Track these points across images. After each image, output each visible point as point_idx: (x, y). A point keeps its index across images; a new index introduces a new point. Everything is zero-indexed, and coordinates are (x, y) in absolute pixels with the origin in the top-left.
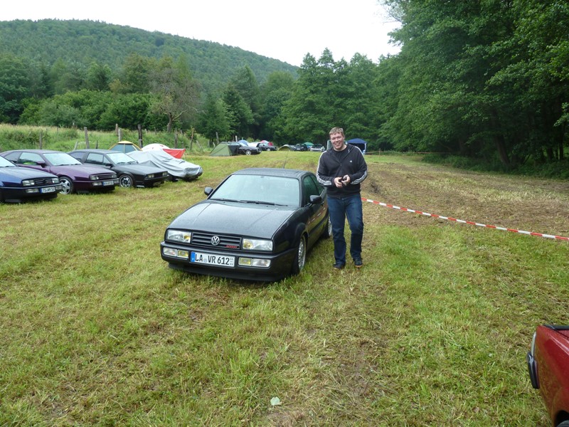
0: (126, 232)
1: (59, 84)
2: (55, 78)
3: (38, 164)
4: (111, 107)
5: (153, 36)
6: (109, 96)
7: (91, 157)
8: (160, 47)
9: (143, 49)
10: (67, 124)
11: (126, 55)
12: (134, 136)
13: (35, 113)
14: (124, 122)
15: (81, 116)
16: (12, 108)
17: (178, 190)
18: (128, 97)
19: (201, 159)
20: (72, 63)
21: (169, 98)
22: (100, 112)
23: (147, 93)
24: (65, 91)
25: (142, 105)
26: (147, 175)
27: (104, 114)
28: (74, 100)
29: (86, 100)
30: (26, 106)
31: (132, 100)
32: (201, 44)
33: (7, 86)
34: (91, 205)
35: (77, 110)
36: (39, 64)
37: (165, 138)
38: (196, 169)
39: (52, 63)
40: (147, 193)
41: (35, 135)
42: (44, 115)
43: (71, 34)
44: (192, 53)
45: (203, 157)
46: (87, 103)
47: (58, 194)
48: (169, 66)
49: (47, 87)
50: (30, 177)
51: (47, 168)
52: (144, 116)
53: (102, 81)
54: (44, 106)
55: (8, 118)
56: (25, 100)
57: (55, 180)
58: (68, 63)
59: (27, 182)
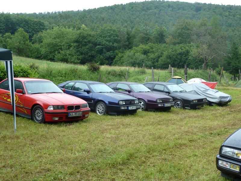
0: (184, 142)
1: (135, 41)
2: (134, 37)
3: (126, 91)
4: (166, 53)
5: (194, 6)
6: (165, 47)
7: (156, 87)
8: (198, 13)
9: (187, 15)
10: (140, 65)
11: (176, 20)
12: (180, 73)
13: (122, 59)
14: (173, 63)
15: (147, 60)
16: (110, 56)
17: (214, 112)
18: (177, 47)
19: (228, 89)
20: (144, 28)
21: (205, 47)
22: (159, 57)
23: (189, 44)
24: (139, 45)
25: (186, 52)
26: (193, 101)
27: (161, 58)
28: (144, 51)
29: (151, 50)
30: (117, 54)
31: (179, 49)
32: (227, 7)
33: (108, 43)
34: (157, 120)
35: (145, 56)
36: (125, 29)
37: (201, 74)
38: (227, 97)
39: (132, 28)
40: (192, 113)
41: (122, 72)
42: (126, 60)
43: (143, 10)
44: (221, 15)
45: (229, 88)
46: (151, 52)
47: (137, 111)
48: (205, 25)
49: (129, 43)
50: (123, 99)
51: (131, 94)
52: (187, 59)
53: (161, 38)
54: (127, 55)
55: (107, 62)
56: (117, 51)
57: (136, 102)
58: (142, 28)
59: (121, 102)
